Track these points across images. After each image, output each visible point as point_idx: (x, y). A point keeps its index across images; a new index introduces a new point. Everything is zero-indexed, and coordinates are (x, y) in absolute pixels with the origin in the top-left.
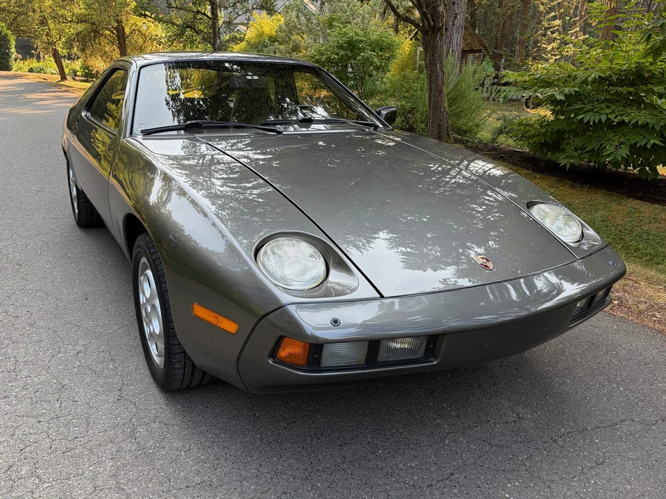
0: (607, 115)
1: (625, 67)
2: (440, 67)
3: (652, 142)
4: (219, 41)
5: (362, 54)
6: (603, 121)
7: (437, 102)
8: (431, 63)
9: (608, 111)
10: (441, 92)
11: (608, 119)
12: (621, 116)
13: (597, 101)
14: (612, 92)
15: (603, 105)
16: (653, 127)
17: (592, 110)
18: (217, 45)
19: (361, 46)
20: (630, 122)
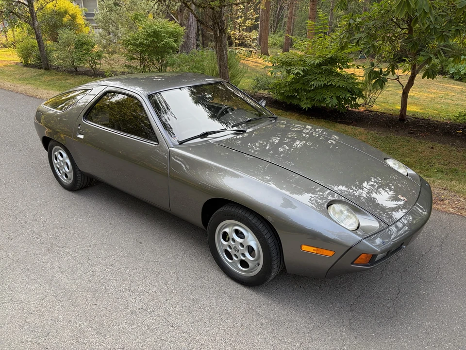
0: (323, 81)
1: (329, 56)
2: (226, 53)
3: (348, 95)
4: (37, 23)
5: (165, 40)
6: (323, 85)
7: (225, 73)
8: (220, 50)
9: (324, 79)
10: (227, 67)
11: (325, 84)
12: (330, 81)
13: (316, 73)
14: (324, 69)
15: (320, 76)
16: (346, 88)
17: (316, 79)
18: (36, 26)
19: (163, 35)
20: (335, 85)
